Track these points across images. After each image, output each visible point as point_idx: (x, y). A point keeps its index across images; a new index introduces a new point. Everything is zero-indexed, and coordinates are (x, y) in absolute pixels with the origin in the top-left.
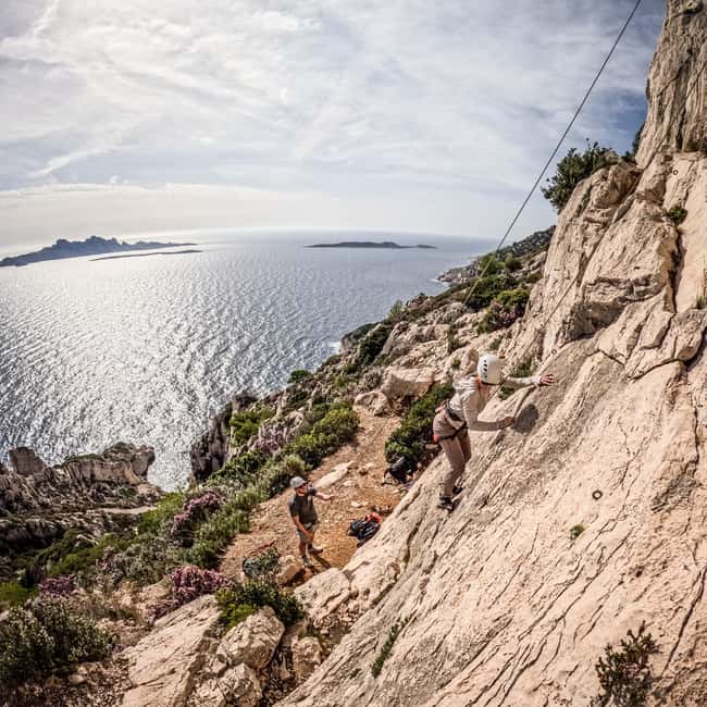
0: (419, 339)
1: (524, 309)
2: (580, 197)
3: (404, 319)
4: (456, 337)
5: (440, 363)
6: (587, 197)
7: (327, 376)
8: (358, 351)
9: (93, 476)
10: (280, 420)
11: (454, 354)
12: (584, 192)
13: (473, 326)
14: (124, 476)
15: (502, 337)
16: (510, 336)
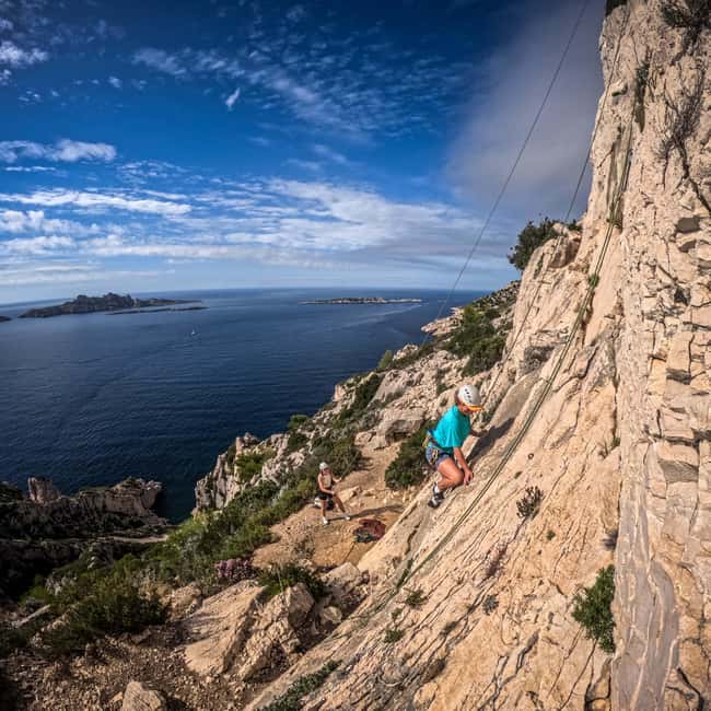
0: (410, 383)
1: (501, 355)
2: (536, 263)
3: (395, 368)
4: (443, 381)
5: (430, 404)
6: (540, 264)
7: (325, 421)
8: (354, 398)
9: (104, 506)
10: (282, 460)
11: (443, 395)
12: (539, 258)
13: (458, 371)
14: (133, 509)
15: (482, 379)
16: (489, 378)
